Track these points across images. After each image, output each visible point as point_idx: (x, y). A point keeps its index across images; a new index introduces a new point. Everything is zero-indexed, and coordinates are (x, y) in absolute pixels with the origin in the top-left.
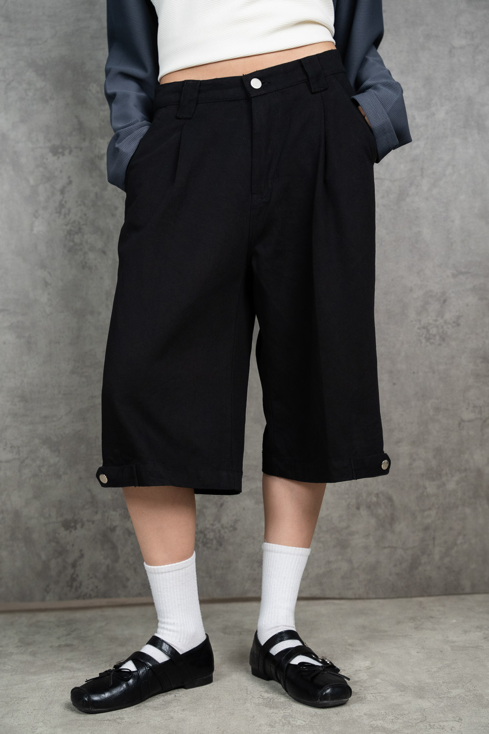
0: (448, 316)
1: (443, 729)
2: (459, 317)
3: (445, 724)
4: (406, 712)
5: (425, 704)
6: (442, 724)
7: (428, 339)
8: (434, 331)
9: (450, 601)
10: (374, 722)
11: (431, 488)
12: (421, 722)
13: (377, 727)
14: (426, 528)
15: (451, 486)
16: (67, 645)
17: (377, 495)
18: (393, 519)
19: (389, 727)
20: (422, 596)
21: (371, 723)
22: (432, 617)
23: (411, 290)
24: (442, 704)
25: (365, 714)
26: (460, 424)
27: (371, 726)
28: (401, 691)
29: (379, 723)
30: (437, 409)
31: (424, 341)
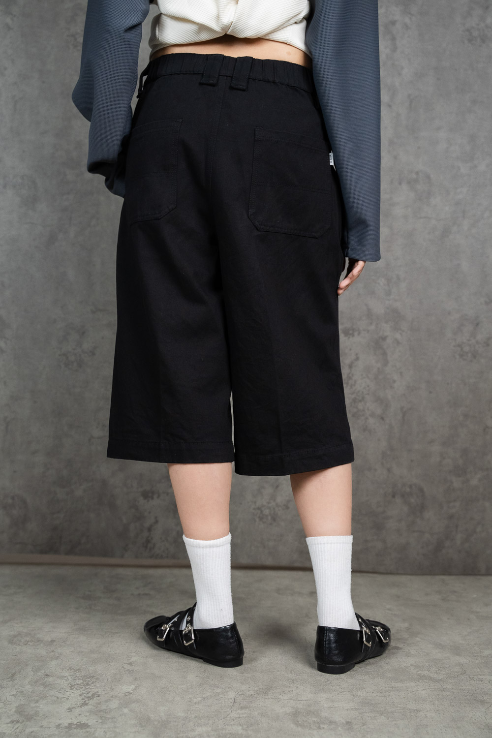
0: (480, 337)
1: (482, 681)
2: (489, 339)
3: (483, 677)
4: (447, 666)
5: (463, 660)
6: (479, 677)
7: (461, 356)
8: (466, 349)
9: (468, 580)
10: (420, 672)
11: (457, 483)
12: (461, 674)
13: (424, 676)
14: (451, 517)
15: (474, 482)
16: (146, 595)
17: (411, 487)
18: (423, 508)
19: (435, 676)
20: (444, 574)
21: (418, 673)
22: (455, 592)
23: (449, 313)
24: (477, 661)
25: (412, 666)
26: (484, 430)
27: (419, 675)
28: (440, 649)
29: (426, 673)
30: (466, 416)
31: (458, 357)
